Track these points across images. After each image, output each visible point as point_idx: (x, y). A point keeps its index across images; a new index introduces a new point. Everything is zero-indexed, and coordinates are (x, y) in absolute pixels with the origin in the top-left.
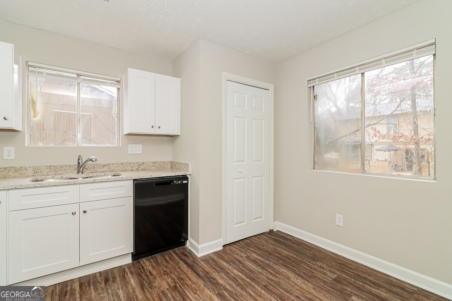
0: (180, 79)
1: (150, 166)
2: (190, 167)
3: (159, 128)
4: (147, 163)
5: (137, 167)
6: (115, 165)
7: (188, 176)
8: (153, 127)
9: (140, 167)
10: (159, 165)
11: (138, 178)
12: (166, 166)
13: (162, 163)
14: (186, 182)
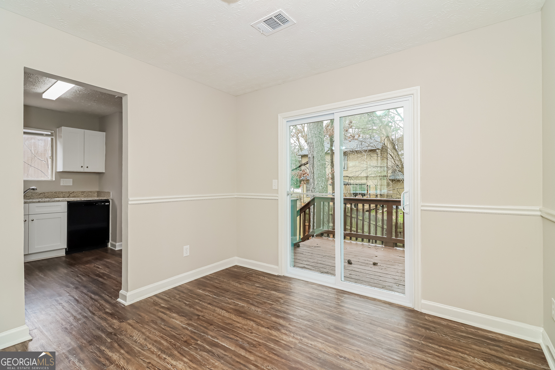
0: (104, 133)
1: (79, 195)
2: (111, 194)
3: (87, 167)
4: (76, 192)
5: (68, 195)
6: (50, 193)
7: (109, 200)
8: (82, 167)
9: (70, 194)
10: (87, 194)
11: (71, 200)
12: (93, 194)
13: (89, 192)
14: (108, 204)
